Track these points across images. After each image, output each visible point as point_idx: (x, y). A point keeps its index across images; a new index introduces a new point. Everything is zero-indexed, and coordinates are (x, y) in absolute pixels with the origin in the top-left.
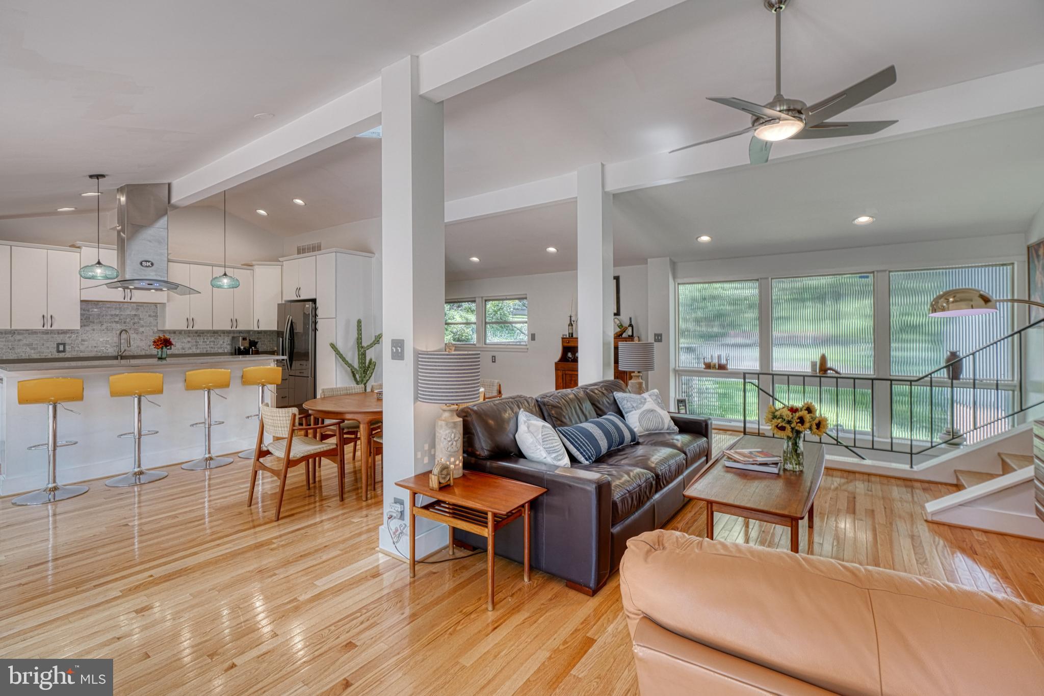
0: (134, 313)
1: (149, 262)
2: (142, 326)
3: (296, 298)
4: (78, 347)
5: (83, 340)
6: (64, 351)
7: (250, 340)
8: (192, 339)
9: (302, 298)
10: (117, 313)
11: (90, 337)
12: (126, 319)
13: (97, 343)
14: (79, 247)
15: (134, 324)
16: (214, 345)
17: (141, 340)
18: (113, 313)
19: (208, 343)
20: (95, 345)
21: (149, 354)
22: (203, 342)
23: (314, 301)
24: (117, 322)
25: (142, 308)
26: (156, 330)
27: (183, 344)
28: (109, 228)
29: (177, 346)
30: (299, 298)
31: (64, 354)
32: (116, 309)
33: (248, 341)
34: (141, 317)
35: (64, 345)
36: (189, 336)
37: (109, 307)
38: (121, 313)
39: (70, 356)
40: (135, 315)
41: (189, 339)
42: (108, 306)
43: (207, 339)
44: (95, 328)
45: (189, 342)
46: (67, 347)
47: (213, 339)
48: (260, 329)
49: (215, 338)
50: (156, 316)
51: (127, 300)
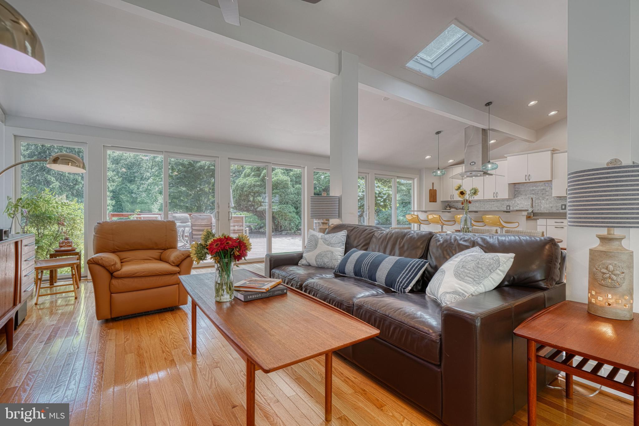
1: (473, 162)
4: (515, 208)
11: (520, 202)
15: (543, 194)
17: (547, 204)
18: (531, 189)
20: (523, 207)
21: (552, 212)
24: (533, 194)
32: (533, 186)
34: (547, 190)
35: (509, 206)
38: (536, 189)
40: (544, 189)
42: (529, 185)
44: (523, 197)
46: (511, 207)
51: (528, 181)
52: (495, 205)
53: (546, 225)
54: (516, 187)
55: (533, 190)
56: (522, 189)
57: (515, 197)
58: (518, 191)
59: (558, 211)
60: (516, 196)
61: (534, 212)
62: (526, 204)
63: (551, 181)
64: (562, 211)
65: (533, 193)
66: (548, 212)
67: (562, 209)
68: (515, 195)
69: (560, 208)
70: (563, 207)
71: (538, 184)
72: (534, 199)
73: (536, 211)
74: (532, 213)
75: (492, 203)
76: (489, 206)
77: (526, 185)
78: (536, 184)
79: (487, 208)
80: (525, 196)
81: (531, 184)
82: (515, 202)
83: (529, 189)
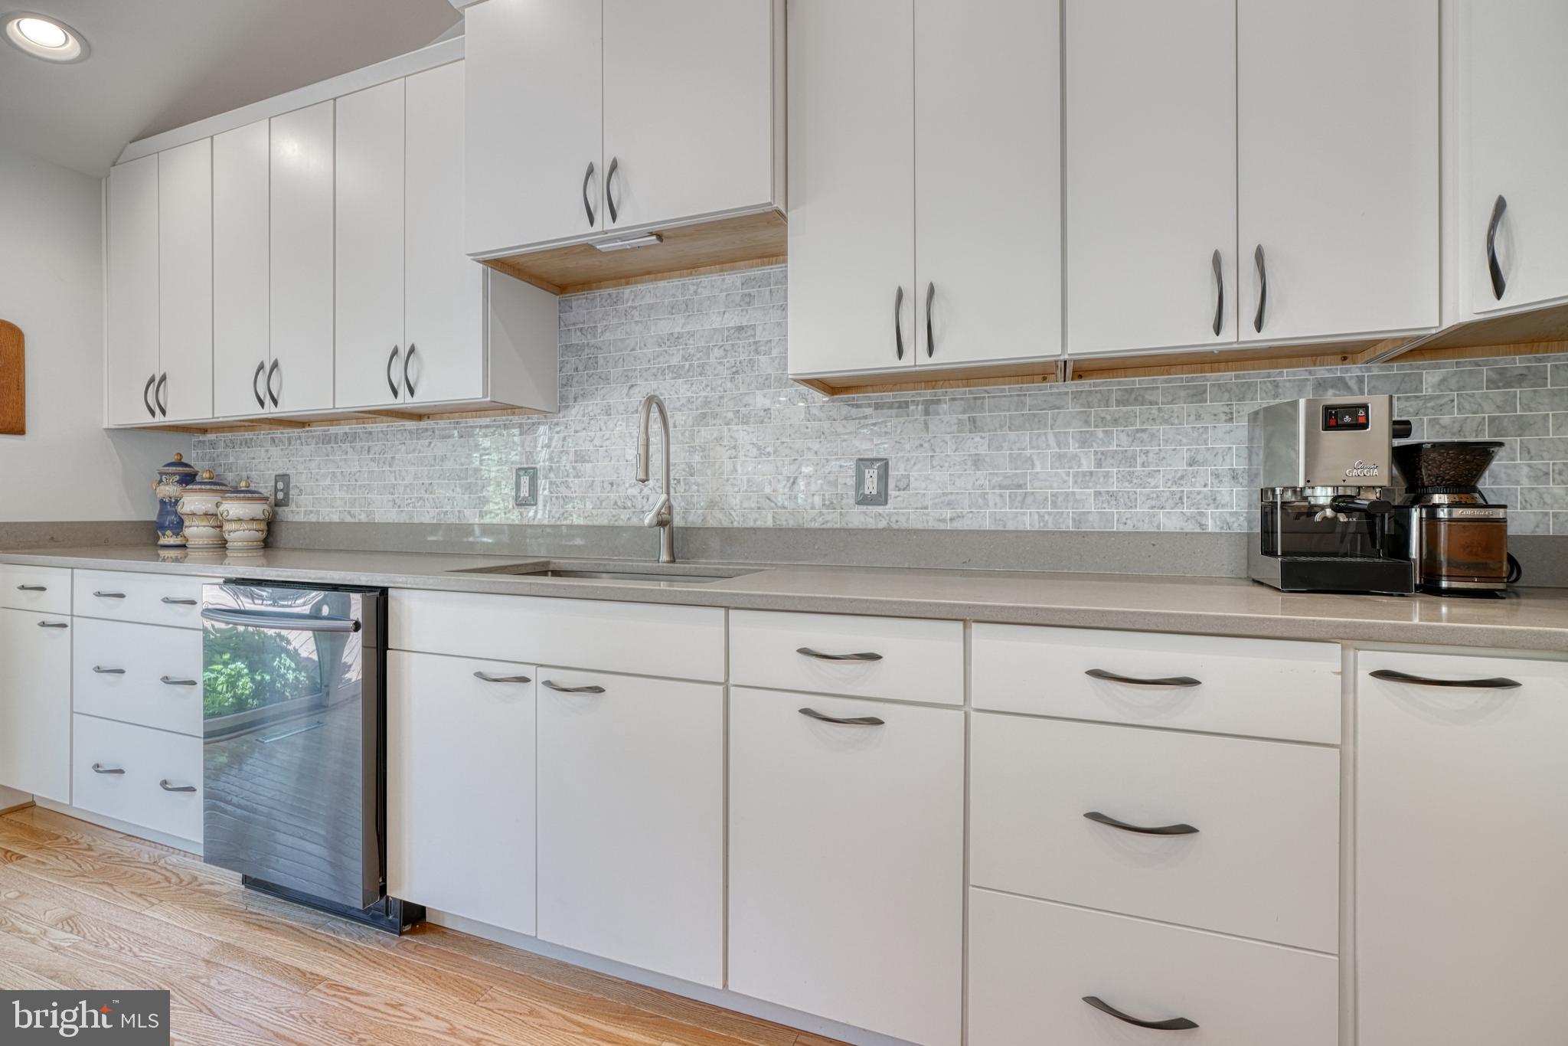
0: (733, 320)
2: (767, 383)
4: (568, 485)
5: (581, 458)
6: (532, 501)
7: (1401, 428)
10: (678, 330)
11: (597, 442)
12: (708, 350)
13: (617, 470)
16: (1129, 477)
17: (762, 452)
19: (1087, 464)
20: (614, 478)
21: (792, 523)
27: (944, 475)
29: (917, 486)
31: (532, 510)
32: (672, 309)
33: (1378, 439)
35: (533, 474)
37: (651, 307)
41: (978, 444)
42: (649, 300)
45: (977, 462)
46: (542, 483)
47: (1120, 439)
49: (1133, 437)
52: (449, 465)
53: (726, 685)
54: (570, 317)
56: (607, 336)
57: (563, 403)
58: (582, 347)
59: (832, 520)
60: (574, 390)
61: (678, 521)
63: (775, 219)
64: (860, 517)
65: (675, 361)
67: (864, 500)
68: (567, 383)
69: (850, 490)
70: (871, 486)
72: (676, 418)
73: (695, 519)
74: (663, 534)
75: (432, 445)
76: (416, 477)
77: (629, 304)
78: (692, 288)
79: (408, 491)
80: (625, 391)
81: (664, 287)
82: (564, 439)
83: (653, 328)
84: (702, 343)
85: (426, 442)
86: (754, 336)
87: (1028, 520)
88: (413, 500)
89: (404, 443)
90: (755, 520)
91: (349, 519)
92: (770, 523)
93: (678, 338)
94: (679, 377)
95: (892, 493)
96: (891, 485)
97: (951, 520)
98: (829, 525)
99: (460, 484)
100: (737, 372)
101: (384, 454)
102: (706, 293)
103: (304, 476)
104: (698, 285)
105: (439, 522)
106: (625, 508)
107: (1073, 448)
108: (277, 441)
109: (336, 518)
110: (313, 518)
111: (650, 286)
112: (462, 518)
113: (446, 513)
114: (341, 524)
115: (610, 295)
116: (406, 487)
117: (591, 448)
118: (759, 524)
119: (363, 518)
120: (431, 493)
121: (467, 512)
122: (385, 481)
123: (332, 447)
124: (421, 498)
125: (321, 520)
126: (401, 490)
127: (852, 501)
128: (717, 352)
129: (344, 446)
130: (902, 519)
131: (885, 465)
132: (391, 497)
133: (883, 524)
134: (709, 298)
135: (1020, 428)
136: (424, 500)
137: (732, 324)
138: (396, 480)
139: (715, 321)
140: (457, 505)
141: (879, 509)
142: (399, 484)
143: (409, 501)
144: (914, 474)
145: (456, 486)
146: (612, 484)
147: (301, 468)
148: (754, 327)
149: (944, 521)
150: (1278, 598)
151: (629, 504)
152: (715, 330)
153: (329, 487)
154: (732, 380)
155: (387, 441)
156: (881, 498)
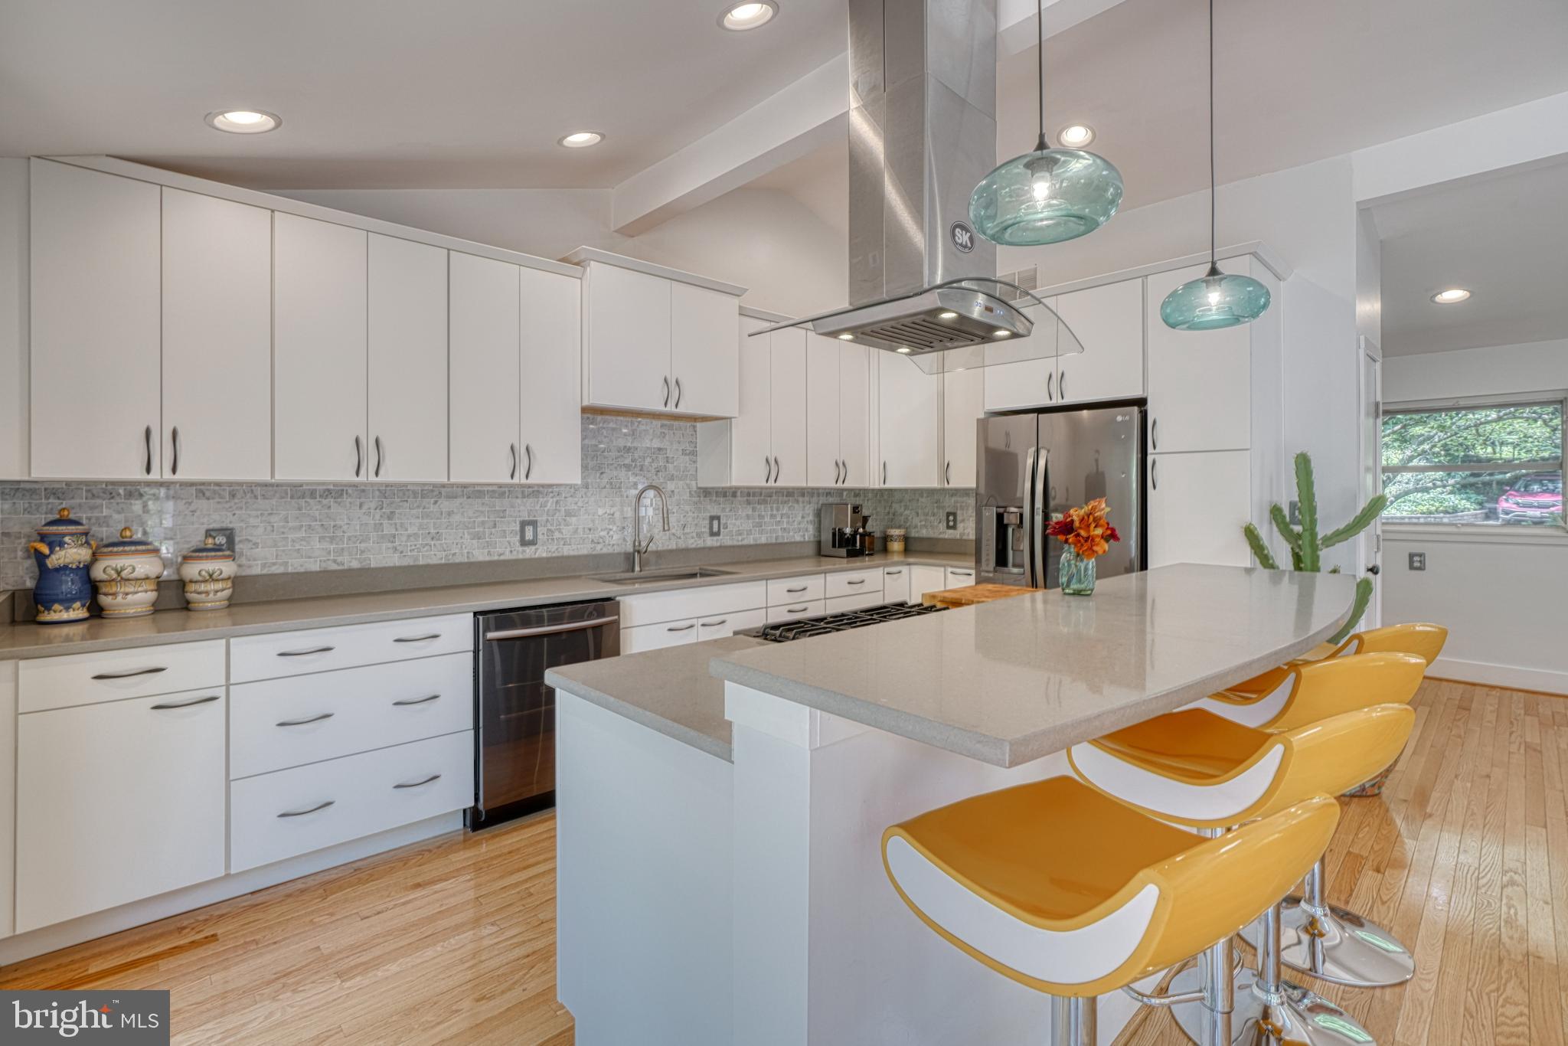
0: (656, 444)
2: (672, 478)
3: (1045, 402)
4: (560, 531)
6: (533, 543)
8: (754, 509)
9: (1069, 400)
10: (629, 444)
11: (580, 504)
12: (644, 458)
13: (593, 521)
14: (577, 264)
16: (788, 523)
18: (621, 443)
19: (779, 518)
20: (591, 526)
21: (684, 546)
22: (772, 515)
23: (1141, 403)
24: (628, 467)
25: (671, 432)
26: (695, 489)
27: (738, 523)
28: (613, 229)
29: (730, 527)
30: (1057, 401)
31: (533, 548)
35: (534, 523)
36: (749, 503)
37: (613, 429)
38: (635, 444)
39: (544, 555)
40: (660, 449)
41: (749, 510)
42: (612, 425)
43: (778, 510)
44: (589, 481)
45: (748, 517)
46: (540, 531)
48: (888, 486)
50: (694, 453)
51: (671, 408)
55: (628, 450)
59: (700, 543)
62: (600, 512)
63: (729, 419)
64: (711, 542)
65: (627, 461)
66: (673, 546)
67: (712, 534)
69: (707, 530)
70: (715, 528)
71: (644, 424)
75: (439, 503)
76: (421, 527)
77: (601, 425)
78: (636, 424)
79: (412, 539)
80: (598, 475)
81: (621, 421)
82: (557, 502)
83: (614, 442)
84: (641, 454)
85: (432, 500)
86: (666, 454)
87: (763, 540)
88: (418, 546)
89: (407, 501)
90: (668, 546)
91: (334, 567)
92: (674, 547)
93: (628, 449)
94: (630, 471)
95: (722, 530)
96: (722, 527)
97: (742, 540)
98: (699, 546)
99: (468, 532)
100: (658, 471)
101: (381, 509)
102: (643, 427)
103: (260, 530)
104: (639, 422)
105: (447, 562)
106: (598, 543)
107: (775, 512)
108: (208, 494)
109: (315, 567)
110: (279, 570)
111: (614, 418)
112: (471, 556)
113: (454, 554)
114: (325, 573)
115: (588, 418)
116: (409, 536)
117: (576, 508)
118: (670, 547)
119: (355, 565)
120: (439, 540)
121: (476, 553)
122: (383, 531)
123: (306, 502)
124: (427, 545)
125: (290, 570)
126: (404, 539)
127: (708, 535)
128: (648, 460)
129: (325, 502)
130: (725, 541)
131: (718, 518)
132: (390, 545)
133: (718, 544)
134: (644, 430)
135: (761, 504)
136: (431, 546)
137: (656, 446)
138: (397, 530)
139: (647, 443)
140: (466, 548)
141: (717, 538)
142: (401, 534)
143: (413, 547)
144: (729, 522)
145: (464, 534)
146: (590, 530)
147: (253, 521)
148: (666, 449)
149: (738, 541)
150: (845, 560)
151: (601, 540)
152: (648, 448)
153: (303, 539)
154: (656, 475)
155: (385, 498)
156: (718, 534)
